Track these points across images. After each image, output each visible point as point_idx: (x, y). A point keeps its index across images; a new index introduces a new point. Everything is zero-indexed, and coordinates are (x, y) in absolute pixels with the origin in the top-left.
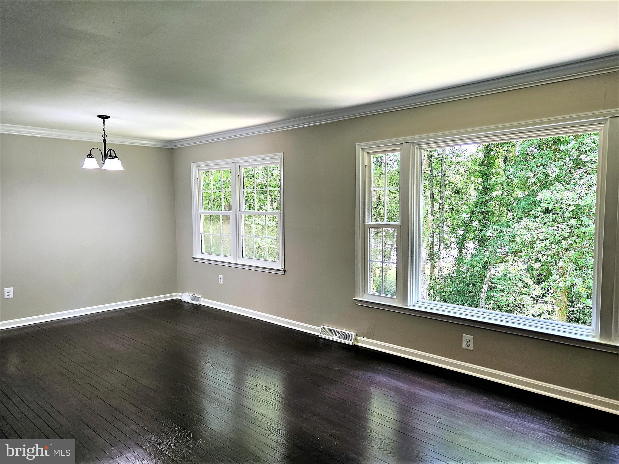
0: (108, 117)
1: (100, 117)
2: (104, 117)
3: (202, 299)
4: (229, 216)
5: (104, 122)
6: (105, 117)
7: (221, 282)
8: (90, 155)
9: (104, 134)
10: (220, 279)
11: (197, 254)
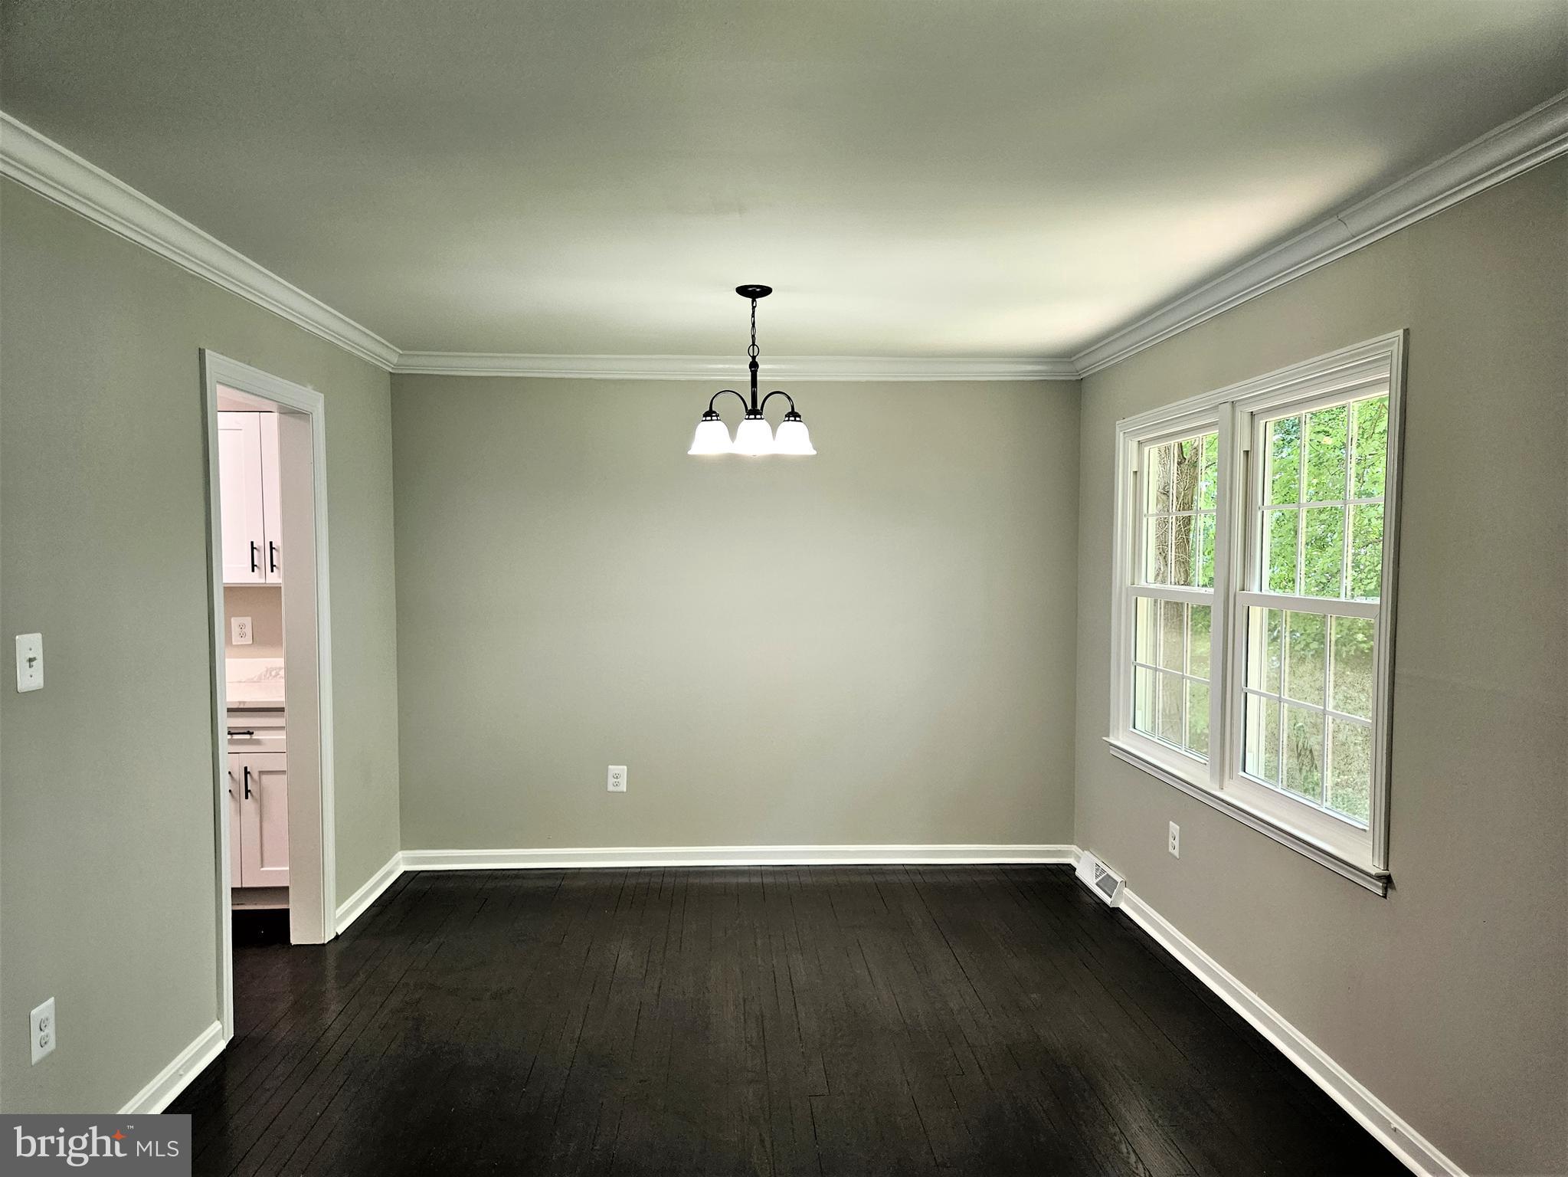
0: (765, 291)
1: (743, 291)
2: (754, 292)
3: (1127, 891)
4: (1209, 607)
5: (754, 308)
6: (758, 290)
7: (1174, 848)
8: (710, 414)
9: (754, 344)
10: (1171, 840)
11: (1121, 729)
